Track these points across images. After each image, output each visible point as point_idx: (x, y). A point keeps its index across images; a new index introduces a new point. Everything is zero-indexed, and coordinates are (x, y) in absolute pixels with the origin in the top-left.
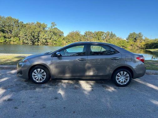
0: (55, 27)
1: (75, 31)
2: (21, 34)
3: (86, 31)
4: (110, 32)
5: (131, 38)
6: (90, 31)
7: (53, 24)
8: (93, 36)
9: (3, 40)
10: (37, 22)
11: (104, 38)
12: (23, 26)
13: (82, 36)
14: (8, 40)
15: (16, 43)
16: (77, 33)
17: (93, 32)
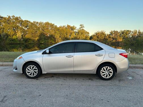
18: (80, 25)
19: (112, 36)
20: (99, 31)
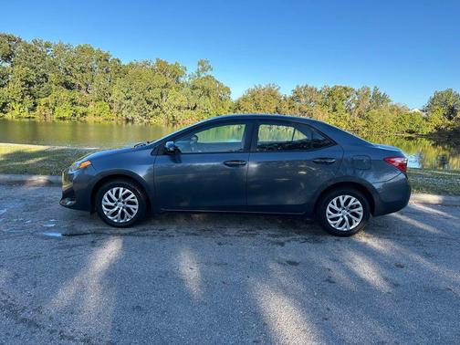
0: (209, 73)
1: (263, 86)
2: (117, 94)
3: (298, 86)
4: (372, 90)
5: (437, 107)
6: (310, 85)
7: (204, 65)
8: (319, 101)
9: (69, 111)
10: (157, 59)
11: (353, 105)
12: (121, 71)
13: (285, 99)
14: (81, 109)
15: (101, 119)
16: (270, 90)
17: (319, 89)
18: (199, 64)
19: (300, 101)
20: (260, 86)
